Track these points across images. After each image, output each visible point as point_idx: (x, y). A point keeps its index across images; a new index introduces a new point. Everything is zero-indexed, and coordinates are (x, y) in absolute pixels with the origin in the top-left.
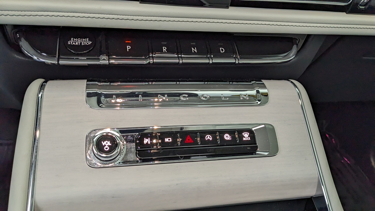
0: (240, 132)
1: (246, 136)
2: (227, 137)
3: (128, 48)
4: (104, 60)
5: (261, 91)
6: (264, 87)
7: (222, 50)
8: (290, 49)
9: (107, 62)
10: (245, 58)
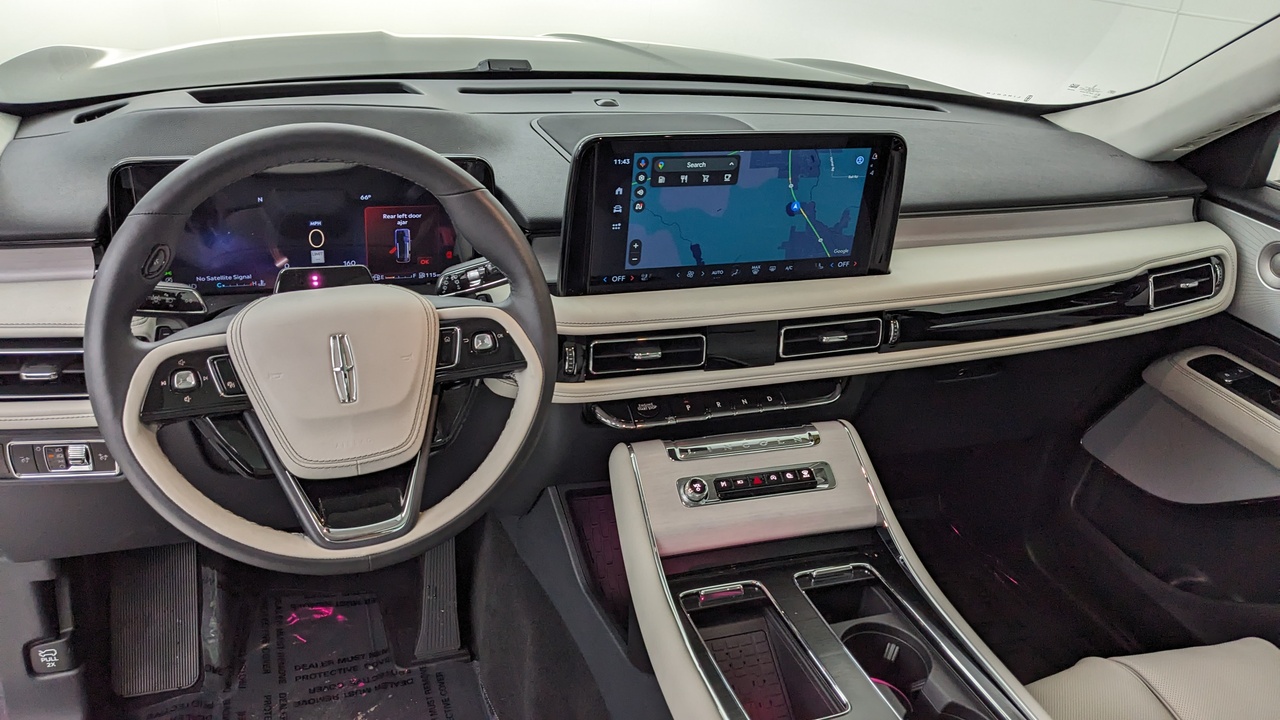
0: (800, 471)
1: (806, 474)
2: (789, 476)
3: (688, 407)
4: (671, 421)
5: (813, 433)
6: (814, 429)
7: (770, 399)
8: (835, 389)
9: (674, 422)
10: (793, 404)
